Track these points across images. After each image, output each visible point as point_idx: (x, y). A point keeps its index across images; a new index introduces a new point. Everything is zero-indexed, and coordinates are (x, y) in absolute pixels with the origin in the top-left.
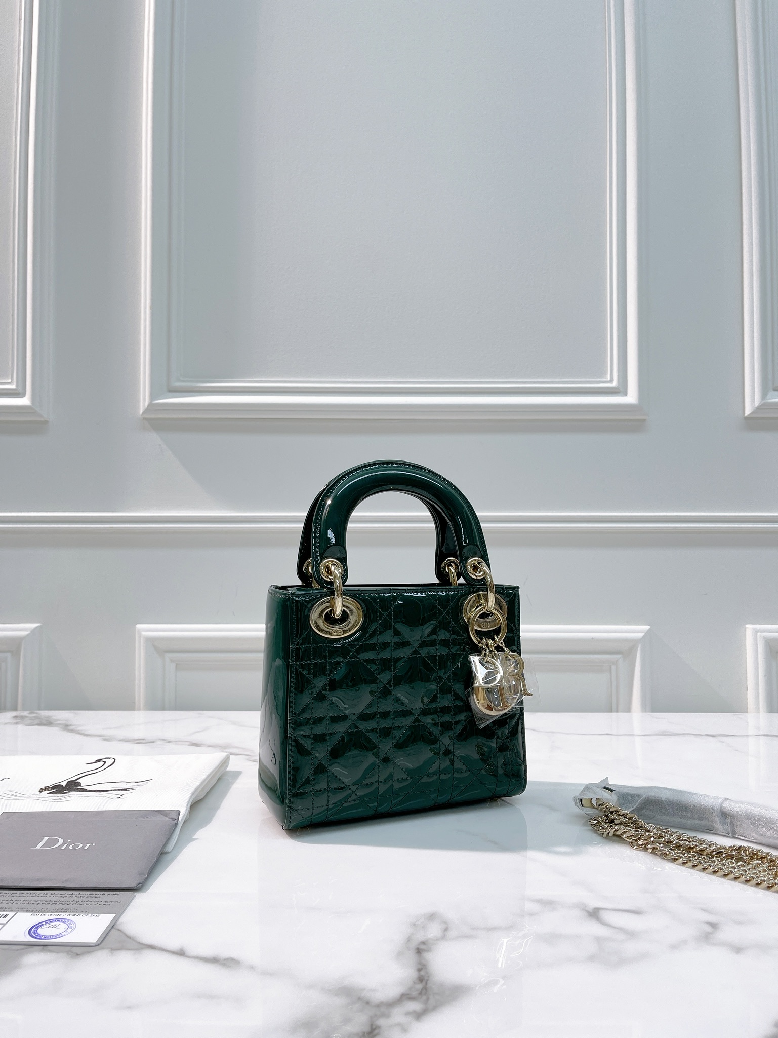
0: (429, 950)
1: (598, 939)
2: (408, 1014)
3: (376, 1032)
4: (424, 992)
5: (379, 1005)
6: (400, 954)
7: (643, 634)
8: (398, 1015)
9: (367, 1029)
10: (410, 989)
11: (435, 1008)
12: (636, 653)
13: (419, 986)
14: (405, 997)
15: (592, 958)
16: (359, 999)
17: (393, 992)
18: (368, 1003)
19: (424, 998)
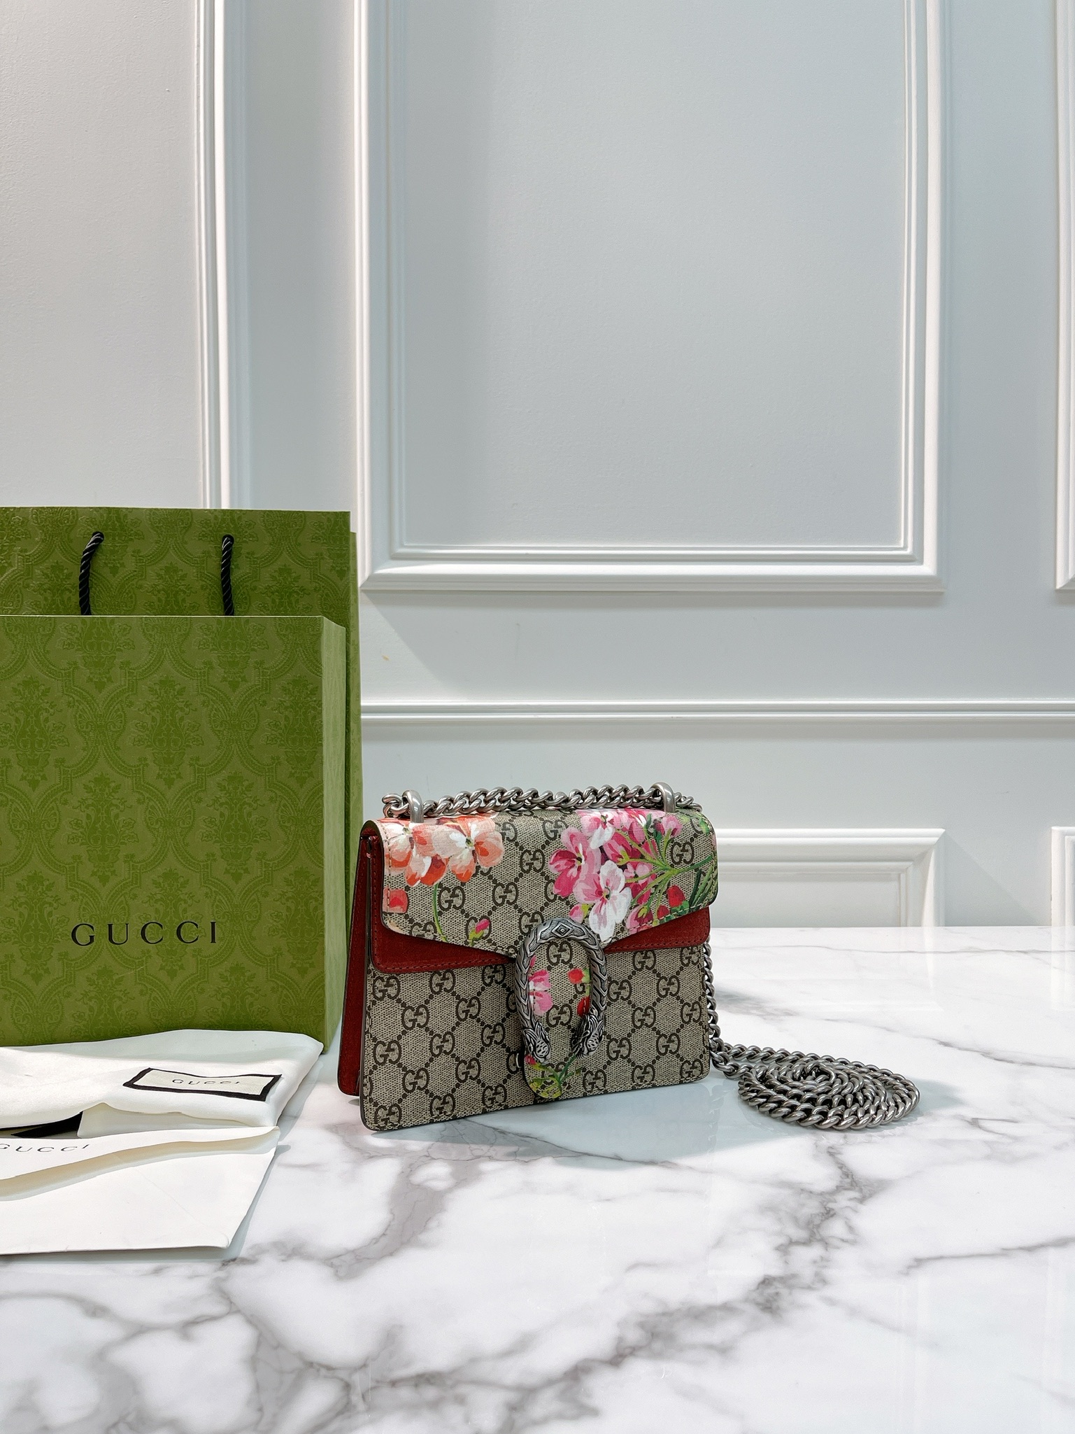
0: (840, 1153)
1: (986, 1143)
2: (850, 1199)
3: (832, 1213)
4: (854, 1184)
5: (822, 1194)
6: (815, 1157)
7: (937, 839)
8: (843, 1201)
9: (823, 1211)
10: (841, 1182)
11: (871, 1196)
12: (930, 861)
13: (848, 1180)
14: (839, 1189)
15: (988, 1157)
16: (802, 1190)
17: (829, 1185)
18: (811, 1192)
19: (857, 1188)
